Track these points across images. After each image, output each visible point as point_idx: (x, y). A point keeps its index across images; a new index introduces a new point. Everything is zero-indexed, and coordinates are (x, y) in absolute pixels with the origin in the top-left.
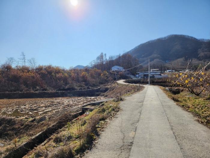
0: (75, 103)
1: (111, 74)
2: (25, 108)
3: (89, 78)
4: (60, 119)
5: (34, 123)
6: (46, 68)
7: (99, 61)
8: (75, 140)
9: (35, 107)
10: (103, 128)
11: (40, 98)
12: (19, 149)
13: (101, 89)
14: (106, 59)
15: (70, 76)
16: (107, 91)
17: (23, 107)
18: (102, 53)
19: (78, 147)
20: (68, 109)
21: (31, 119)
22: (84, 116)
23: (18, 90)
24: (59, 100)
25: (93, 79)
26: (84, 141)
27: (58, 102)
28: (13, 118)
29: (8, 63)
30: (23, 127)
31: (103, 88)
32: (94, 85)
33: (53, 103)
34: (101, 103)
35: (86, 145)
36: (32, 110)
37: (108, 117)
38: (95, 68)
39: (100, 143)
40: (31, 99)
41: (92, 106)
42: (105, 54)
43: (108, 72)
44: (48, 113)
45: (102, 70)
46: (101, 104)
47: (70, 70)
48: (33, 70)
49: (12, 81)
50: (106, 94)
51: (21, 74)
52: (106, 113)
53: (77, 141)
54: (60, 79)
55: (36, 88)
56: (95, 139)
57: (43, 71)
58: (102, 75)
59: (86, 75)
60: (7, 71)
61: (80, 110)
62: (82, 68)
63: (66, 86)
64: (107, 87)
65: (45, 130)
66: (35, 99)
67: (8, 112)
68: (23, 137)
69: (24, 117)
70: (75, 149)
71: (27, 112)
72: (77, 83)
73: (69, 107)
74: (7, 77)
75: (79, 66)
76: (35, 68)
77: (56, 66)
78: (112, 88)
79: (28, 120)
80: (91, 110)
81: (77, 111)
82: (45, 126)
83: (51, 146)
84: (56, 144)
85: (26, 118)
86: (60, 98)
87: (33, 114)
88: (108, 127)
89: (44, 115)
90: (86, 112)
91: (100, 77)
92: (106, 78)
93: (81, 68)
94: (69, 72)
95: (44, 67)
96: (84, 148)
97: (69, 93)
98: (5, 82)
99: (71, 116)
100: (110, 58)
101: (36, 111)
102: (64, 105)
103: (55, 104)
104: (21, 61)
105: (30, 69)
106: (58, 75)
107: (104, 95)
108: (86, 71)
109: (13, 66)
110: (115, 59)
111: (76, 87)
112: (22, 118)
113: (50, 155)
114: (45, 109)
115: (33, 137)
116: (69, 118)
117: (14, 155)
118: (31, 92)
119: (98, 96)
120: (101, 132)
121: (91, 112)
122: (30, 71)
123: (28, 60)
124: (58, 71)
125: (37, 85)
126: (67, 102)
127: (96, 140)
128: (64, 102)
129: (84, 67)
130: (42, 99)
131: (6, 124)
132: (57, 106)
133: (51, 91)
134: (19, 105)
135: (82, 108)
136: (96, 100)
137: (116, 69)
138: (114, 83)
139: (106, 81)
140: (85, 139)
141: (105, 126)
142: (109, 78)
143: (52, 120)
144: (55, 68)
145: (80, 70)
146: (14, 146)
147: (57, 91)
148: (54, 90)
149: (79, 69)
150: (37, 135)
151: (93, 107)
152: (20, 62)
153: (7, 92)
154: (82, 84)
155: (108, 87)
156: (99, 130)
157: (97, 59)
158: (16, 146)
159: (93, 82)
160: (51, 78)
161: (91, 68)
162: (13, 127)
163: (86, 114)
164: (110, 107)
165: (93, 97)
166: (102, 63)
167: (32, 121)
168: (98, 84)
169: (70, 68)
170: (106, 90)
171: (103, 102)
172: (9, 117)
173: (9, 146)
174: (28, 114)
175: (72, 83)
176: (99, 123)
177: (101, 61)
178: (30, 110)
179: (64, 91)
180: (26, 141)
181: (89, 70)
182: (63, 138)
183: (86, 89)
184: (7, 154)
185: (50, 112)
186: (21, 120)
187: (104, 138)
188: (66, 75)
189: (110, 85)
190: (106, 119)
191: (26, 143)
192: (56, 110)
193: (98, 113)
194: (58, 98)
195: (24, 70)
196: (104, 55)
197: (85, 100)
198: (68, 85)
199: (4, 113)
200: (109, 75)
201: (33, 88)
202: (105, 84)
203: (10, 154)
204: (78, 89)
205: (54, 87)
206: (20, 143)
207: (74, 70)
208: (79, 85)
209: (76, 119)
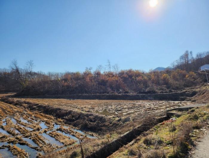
0: (156, 107)
1: (199, 74)
2: (111, 108)
3: (171, 81)
4: (145, 122)
5: (120, 122)
6: (127, 73)
7: (183, 61)
8: (166, 146)
9: (119, 108)
10: (199, 138)
11: (123, 100)
12: (111, 144)
13: (186, 93)
14: (193, 57)
15: (150, 79)
16: (196, 96)
17: (110, 107)
18: (187, 52)
19: (171, 154)
20: (150, 112)
21: (117, 119)
22: (170, 121)
23: (105, 92)
24: (140, 102)
25: (176, 81)
26: (178, 148)
27: (140, 105)
28: (104, 116)
29: (98, 70)
30: (111, 125)
31: (189, 91)
32: (177, 88)
33: (135, 106)
34: (190, 108)
35: (181, 154)
36: (117, 110)
37: (203, 126)
38: (178, 69)
39: (198, 155)
40: (116, 101)
41: (178, 111)
42: (191, 52)
43: (195, 73)
44: (131, 114)
45: (187, 71)
46: (190, 110)
47: (149, 73)
48: (116, 74)
49: (101, 85)
50: (193, 98)
51: (108, 79)
52: (199, 121)
53: (169, 147)
54: (139, 82)
55: (119, 90)
56: (190, 150)
57: (125, 75)
58: (187, 76)
59: (167, 77)
60: (97, 76)
61: (164, 115)
62: (163, 70)
63: (147, 89)
64: (194, 90)
65: (131, 131)
66: (119, 101)
67: (100, 110)
68: (113, 134)
69: (112, 117)
70: (168, 155)
71: (114, 112)
72: (158, 85)
73: (150, 110)
74: (98, 81)
75: (159, 68)
76: (118, 73)
77: (135, 70)
78: (202, 92)
79: (115, 119)
80: (178, 116)
81: (161, 115)
82: (131, 126)
83: (142, 146)
84: (147, 146)
85: (113, 117)
86: (141, 101)
87: (119, 114)
88: (205, 138)
89: (128, 116)
90: (172, 117)
91: (185, 78)
92: (192, 80)
93: (161, 70)
94: (149, 75)
95: (125, 72)
96: (179, 156)
97: (150, 96)
98: (96, 85)
99: (155, 119)
100: (197, 56)
101: (121, 112)
102: (145, 108)
103: (137, 107)
104: (107, 67)
105: (114, 74)
106: (138, 79)
107: (190, 99)
108: (168, 73)
109: (102, 72)
110: (204, 56)
111: (157, 91)
112: (110, 117)
113: (144, 155)
114: (128, 110)
115: (122, 135)
116: (154, 122)
117: (108, 148)
118: (116, 94)
119: (183, 101)
120: (197, 142)
121: (178, 117)
122: (114, 75)
123: (113, 66)
124: (138, 74)
125: (120, 88)
126: (148, 105)
127: (192, 151)
128: (145, 105)
129: (165, 69)
130: (125, 101)
131: (99, 120)
132: (139, 108)
133: (132, 94)
134: (107, 105)
135: (167, 113)
136: (181, 105)
137: (207, 69)
138: (205, 86)
139: (193, 84)
140: (178, 147)
141: (201, 136)
142: (198, 80)
143: (136, 122)
144: (135, 71)
145: (161, 72)
146: (107, 141)
147: (138, 94)
148: (135, 93)
149: (159, 71)
150: (125, 134)
151: (179, 113)
152: (106, 69)
153: (98, 94)
154: (163, 87)
155: (196, 90)
156: (194, 140)
157: (180, 58)
158: (109, 141)
159: (176, 85)
160: (132, 82)
161: (173, 69)
162: (104, 124)
163: (172, 119)
164: (205, 114)
165: (177, 102)
166: (187, 63)
167: (119, 121)
168: (183, 87)
169: (150, 71)
170: (194, 94)
171: (193, 108)
172: (101, 115)
173: (103, 140)
174: (114, 114)
175: (152, 86)
176: (192, 132)
177: (185, 60)
178: (116, 110)
179: (144, 94)
180: (117, 138)
181: (170, 72)
182: (153, 141)
183: (168, 93)
184: (103, 146)
185: (133, 114)
186: (110, 119)
187: (203, 150)
188: (146, 78)
189: (199, 88)
190: (201, 128)
191: (116, 139)
192: (138, 113)
193: (189, 120)
194: (139, 101)
195: (110, 75)
196: (189, 54)
197: (167, 104)
198: (148, 88)
199: (97, 111)
200: (197, 77)
201: (117, 91)
202: (191, 86)
203: (105, 147)
204: (159, 92)
205: (135, 90)
206: (112, 139)
207: (154, 72)
208: (160, 88)
209: (161, 123)
